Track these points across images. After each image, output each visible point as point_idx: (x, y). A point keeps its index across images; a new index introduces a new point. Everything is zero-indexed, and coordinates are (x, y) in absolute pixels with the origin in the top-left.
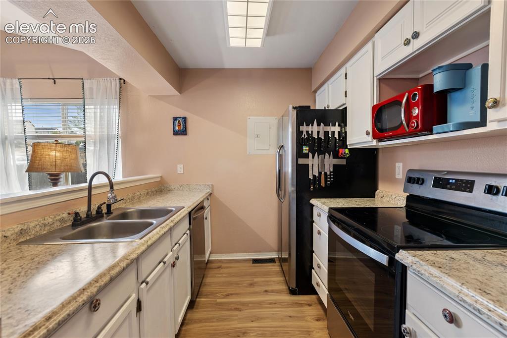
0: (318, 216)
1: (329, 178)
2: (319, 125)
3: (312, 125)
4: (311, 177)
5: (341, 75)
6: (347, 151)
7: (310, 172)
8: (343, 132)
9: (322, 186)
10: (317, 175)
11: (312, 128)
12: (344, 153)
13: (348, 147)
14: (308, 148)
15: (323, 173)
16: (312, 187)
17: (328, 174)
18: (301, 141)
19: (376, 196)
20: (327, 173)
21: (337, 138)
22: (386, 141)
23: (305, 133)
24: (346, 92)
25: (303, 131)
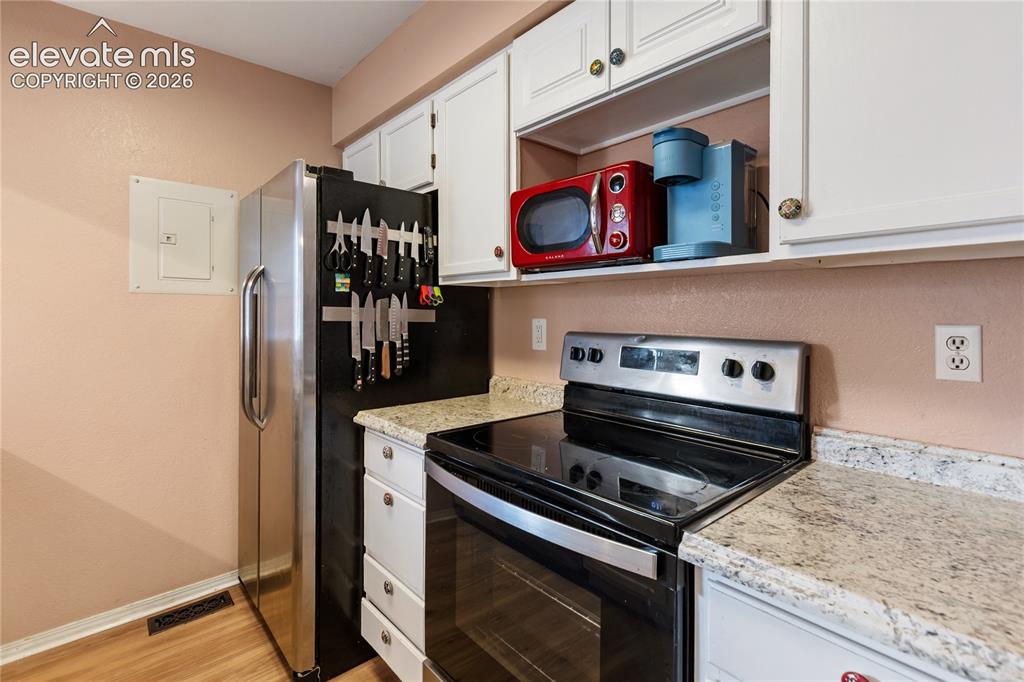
0: (386, 457)
1: (400, 356)
2: (375, 223)
3: (360, 222)
4: (357, 356)
5: (422, 115)
6: (437, 291)
7: (355, 342)
8: (430, 246)
9: (382, 378)
10: (372, 349)
11: (359, 230)
12: (433, 296)
13: (440, 283)
14: (348, 281)
15: (386, 343)
16: (359, 382)
17: (398, 344)
18: (328, 260)
19: (491, 389)
20: (395, 344)
21: (417, 261)
22: (537, 273)
23: (340, 239)
24: (433, 157)
25: (335, 235)
